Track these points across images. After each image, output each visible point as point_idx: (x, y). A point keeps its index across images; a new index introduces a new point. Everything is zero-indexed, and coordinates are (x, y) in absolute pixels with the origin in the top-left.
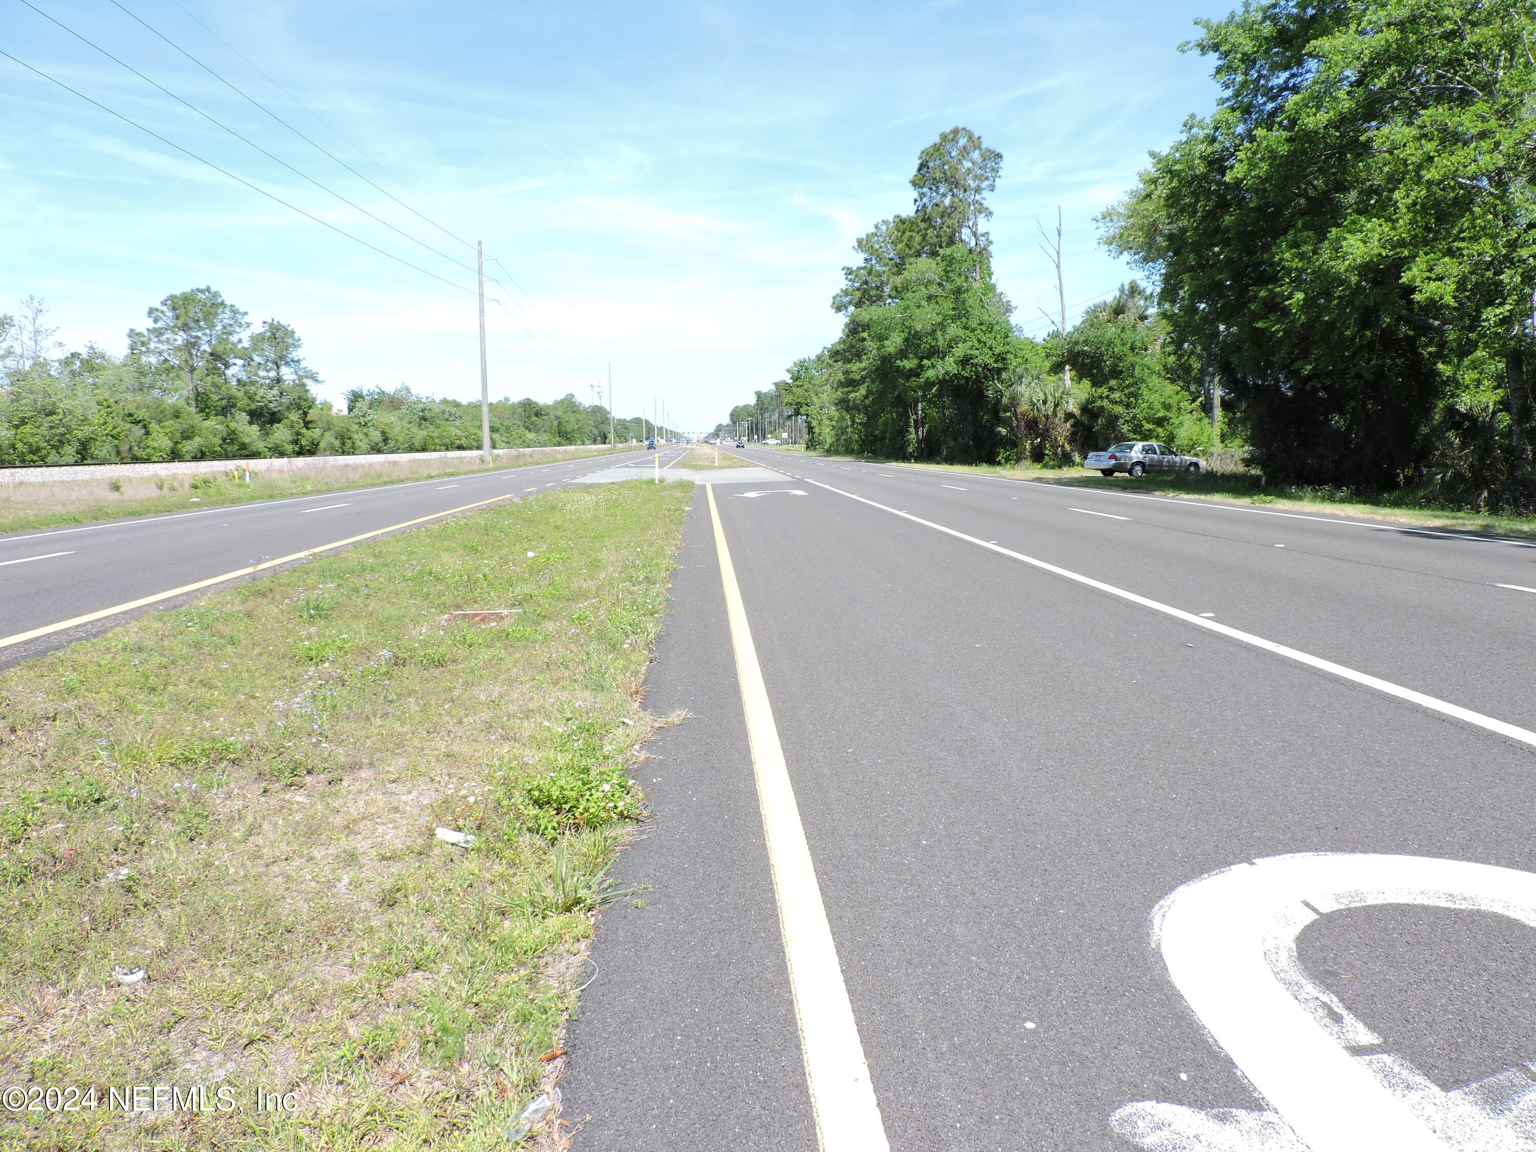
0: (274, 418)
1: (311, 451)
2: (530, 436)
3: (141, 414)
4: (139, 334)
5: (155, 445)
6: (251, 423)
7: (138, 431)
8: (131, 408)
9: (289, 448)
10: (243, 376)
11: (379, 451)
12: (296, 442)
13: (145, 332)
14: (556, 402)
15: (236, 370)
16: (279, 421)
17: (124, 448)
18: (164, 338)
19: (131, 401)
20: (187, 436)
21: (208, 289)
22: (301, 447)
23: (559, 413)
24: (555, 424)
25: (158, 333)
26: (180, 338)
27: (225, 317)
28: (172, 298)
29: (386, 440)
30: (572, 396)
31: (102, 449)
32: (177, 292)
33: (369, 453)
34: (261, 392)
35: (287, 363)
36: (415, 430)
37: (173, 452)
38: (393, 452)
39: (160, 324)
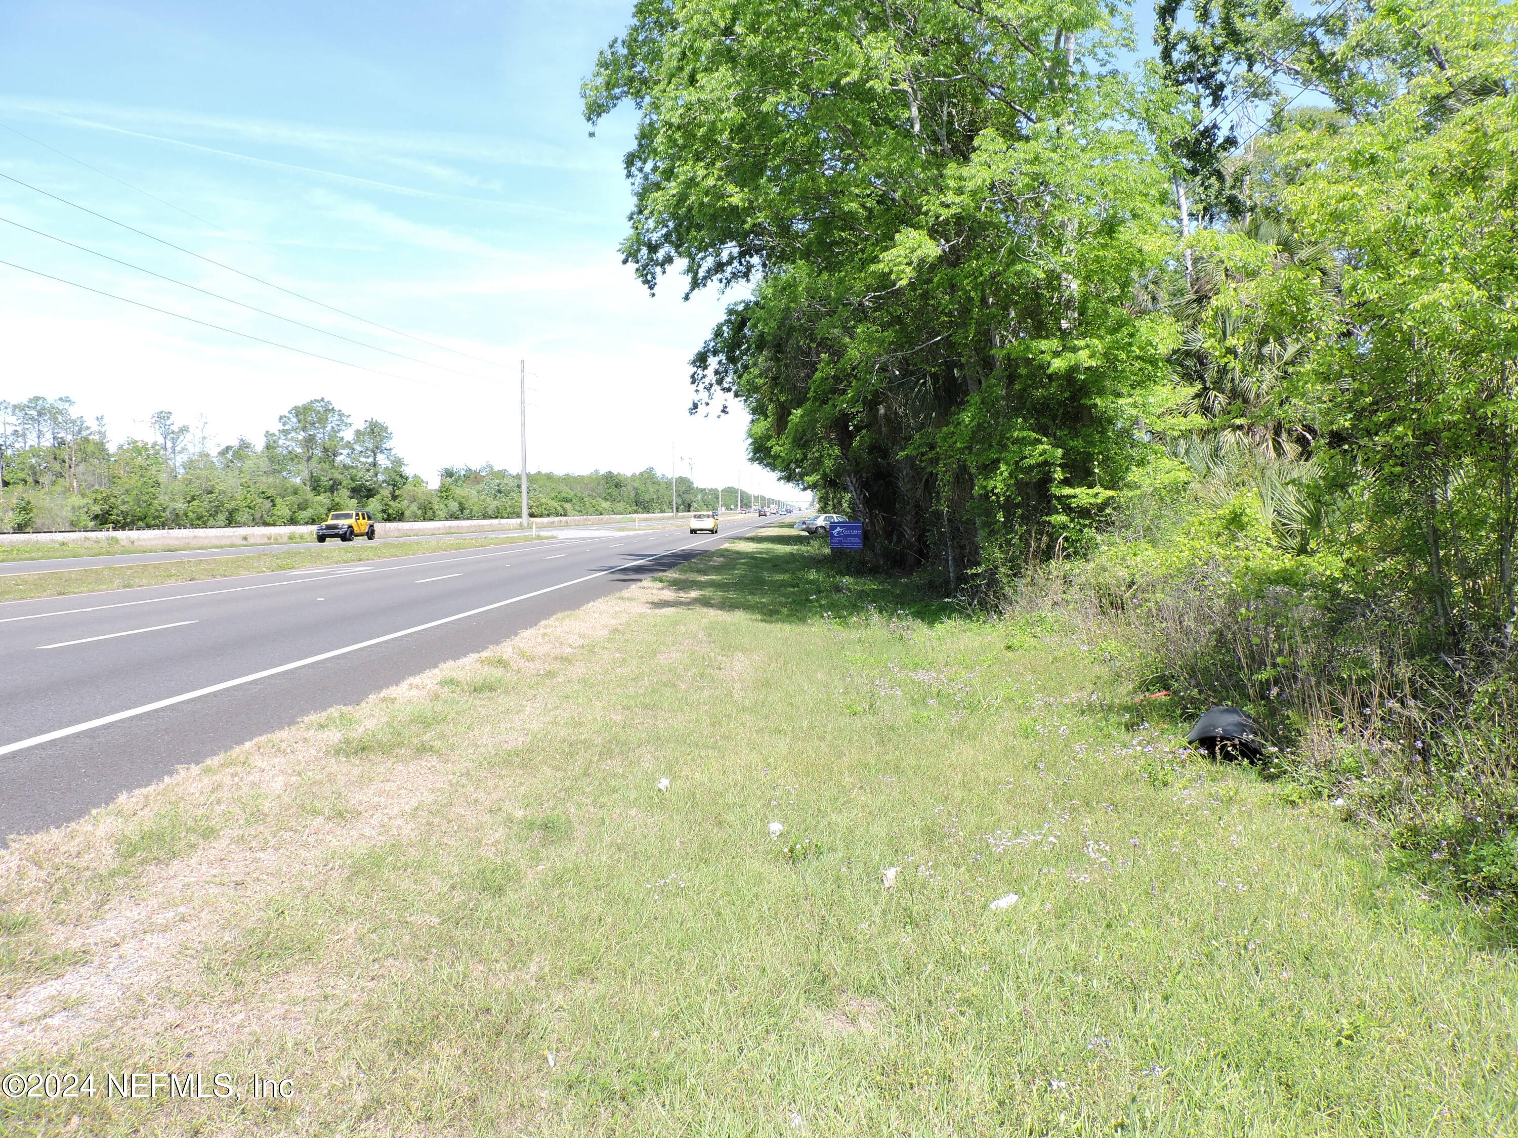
0: (370, 493)
1: (400, 517)
2: (606, 505)
3: (270, 492)
4: (273, 435)
5: (279, 513)
6: (351, 498)
7: (267, 503)
8: (263, 488)
9: (380, 515)
10: (348, 461)
11: (457, 518)
12: (384, 511)
13: (277, 433)
14: (634, 475)
15: (342, 458)
16: (373, 496)
17: (258, 516)
18: (289, 436)
19: (266, 482)
20: (303, 507)
21: (322, 400)
22: (389, 515)
23: (636, 484)
24: (633, 494)
25: (285, 432)
26: (301, 436)
27: (333, 420)
28: (296, 408)
29: (462, 510)
30: (652, 469)
31: (243, 516)
32: (300, 404)
33: (447, 519)
34: (360, 475)
35: (381, 452)
36: (489, 500)
37: (292, 519)
38: (468, 519)
39: (287, 427)
